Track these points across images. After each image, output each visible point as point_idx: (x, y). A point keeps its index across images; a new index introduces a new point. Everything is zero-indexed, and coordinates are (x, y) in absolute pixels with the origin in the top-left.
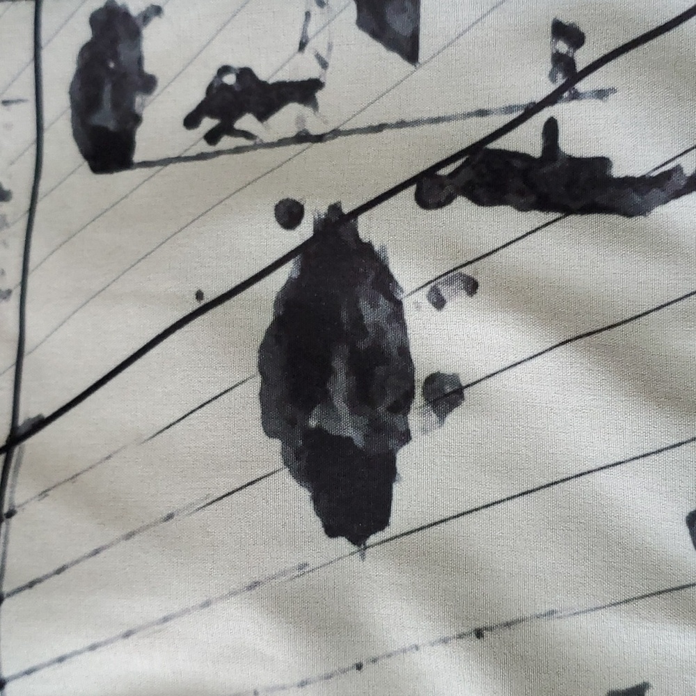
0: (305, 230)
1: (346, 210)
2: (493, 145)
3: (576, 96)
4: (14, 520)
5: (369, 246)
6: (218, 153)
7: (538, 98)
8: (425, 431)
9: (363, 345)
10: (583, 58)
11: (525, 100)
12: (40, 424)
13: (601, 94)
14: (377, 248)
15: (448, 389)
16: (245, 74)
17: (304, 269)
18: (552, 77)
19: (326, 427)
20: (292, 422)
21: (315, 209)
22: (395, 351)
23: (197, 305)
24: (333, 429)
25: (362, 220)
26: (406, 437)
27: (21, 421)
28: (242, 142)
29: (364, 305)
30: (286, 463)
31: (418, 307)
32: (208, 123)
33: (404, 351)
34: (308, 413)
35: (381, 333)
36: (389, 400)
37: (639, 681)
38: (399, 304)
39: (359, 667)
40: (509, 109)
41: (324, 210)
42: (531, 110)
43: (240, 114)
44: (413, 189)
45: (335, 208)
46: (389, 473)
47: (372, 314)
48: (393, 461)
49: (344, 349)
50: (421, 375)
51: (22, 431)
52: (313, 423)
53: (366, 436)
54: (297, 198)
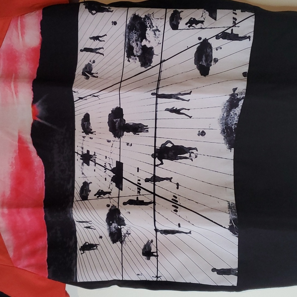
0: (202, 41)
1: (207, 39)
2: (225, 32)
3: (236, 26)
4: (162, 72)
5: (209, 43)
6: (190, 29)
7: (231, 26)
8: (213, 65)
9: (207, 54)
10: (237, 22)
11: (230, 26)
12: (165, 61)
13: (238, 27)
14: (210, 43)
15: (216, 60)
16: (194, 19)
17: (201, 45)
18: (233, 24)
19: (202, 64)
20: (198, 63)
21: (203, 38)
22: (210, 55)
23: (187, 48)
24: (203, 64)
25: (209, 40)
26: (211, 65)
27: (162, 60)
28: (193, 28)
29: (208, 49)
30: (197, 68)
31: (214, 50)
32: (189, 25)
33: (212, 55)
34: (200, 62)
35: (209, 53)
36: (209, 61)
37: (236, 87)
38: (212, 50)
39: (204, 86)
40: (228, 27)
41: (204, 39)
42: (230, 27)
43: (193, 24)
44: (215, 37)
45: (206, 38)
46: (209, 69)
47: (208, 50)
48: (209, 68)
49: (205, 54)
50: (213, 58)
51: (162, 61)
52: (200, 63)
53: (207, 65)
54: (201, 37)
